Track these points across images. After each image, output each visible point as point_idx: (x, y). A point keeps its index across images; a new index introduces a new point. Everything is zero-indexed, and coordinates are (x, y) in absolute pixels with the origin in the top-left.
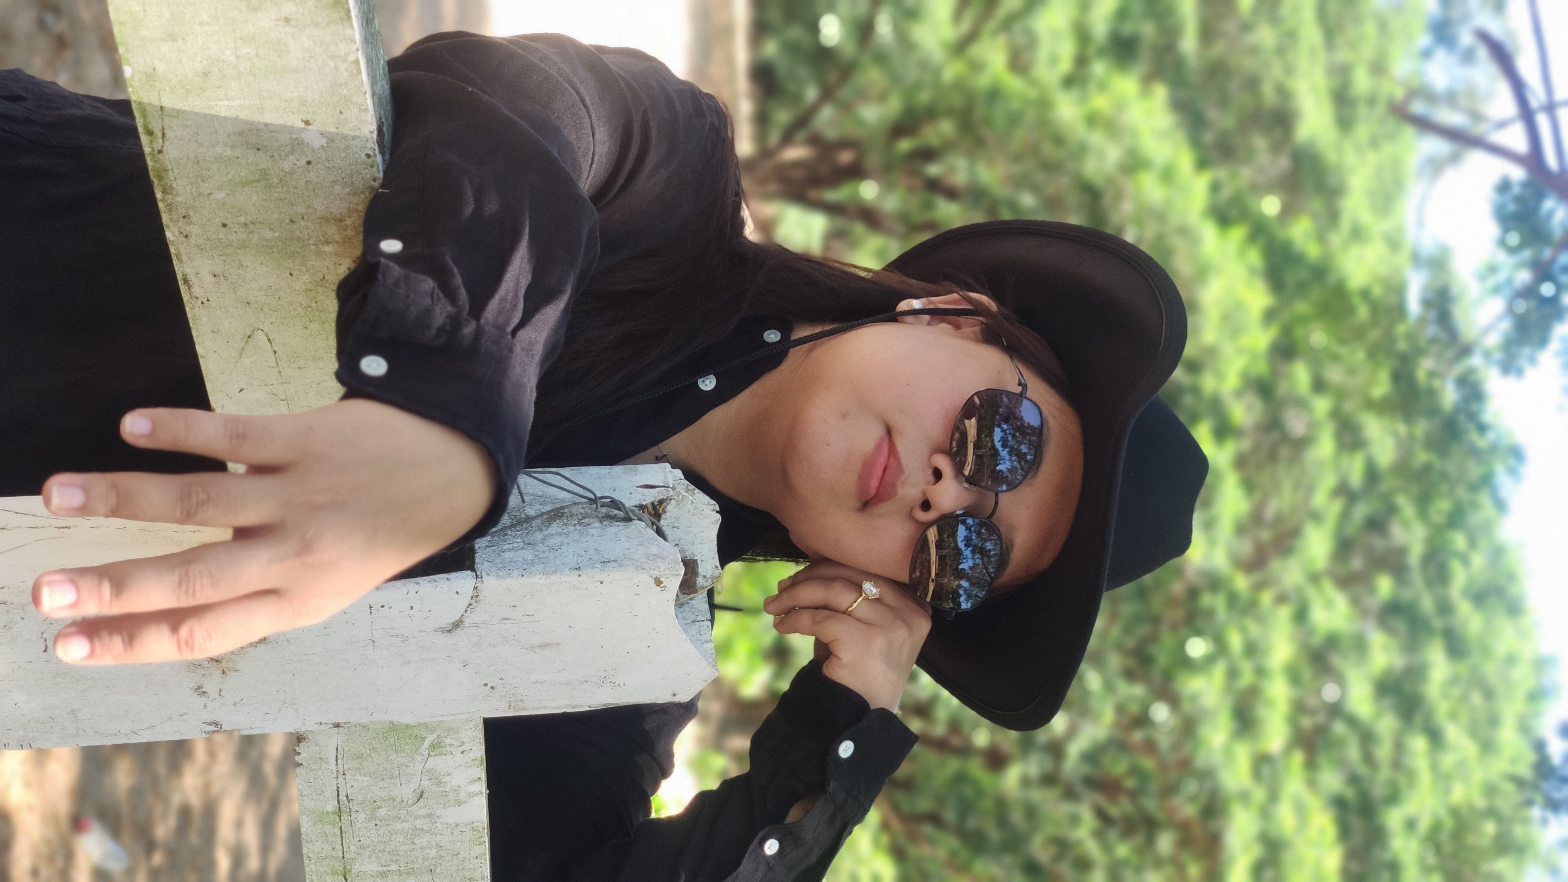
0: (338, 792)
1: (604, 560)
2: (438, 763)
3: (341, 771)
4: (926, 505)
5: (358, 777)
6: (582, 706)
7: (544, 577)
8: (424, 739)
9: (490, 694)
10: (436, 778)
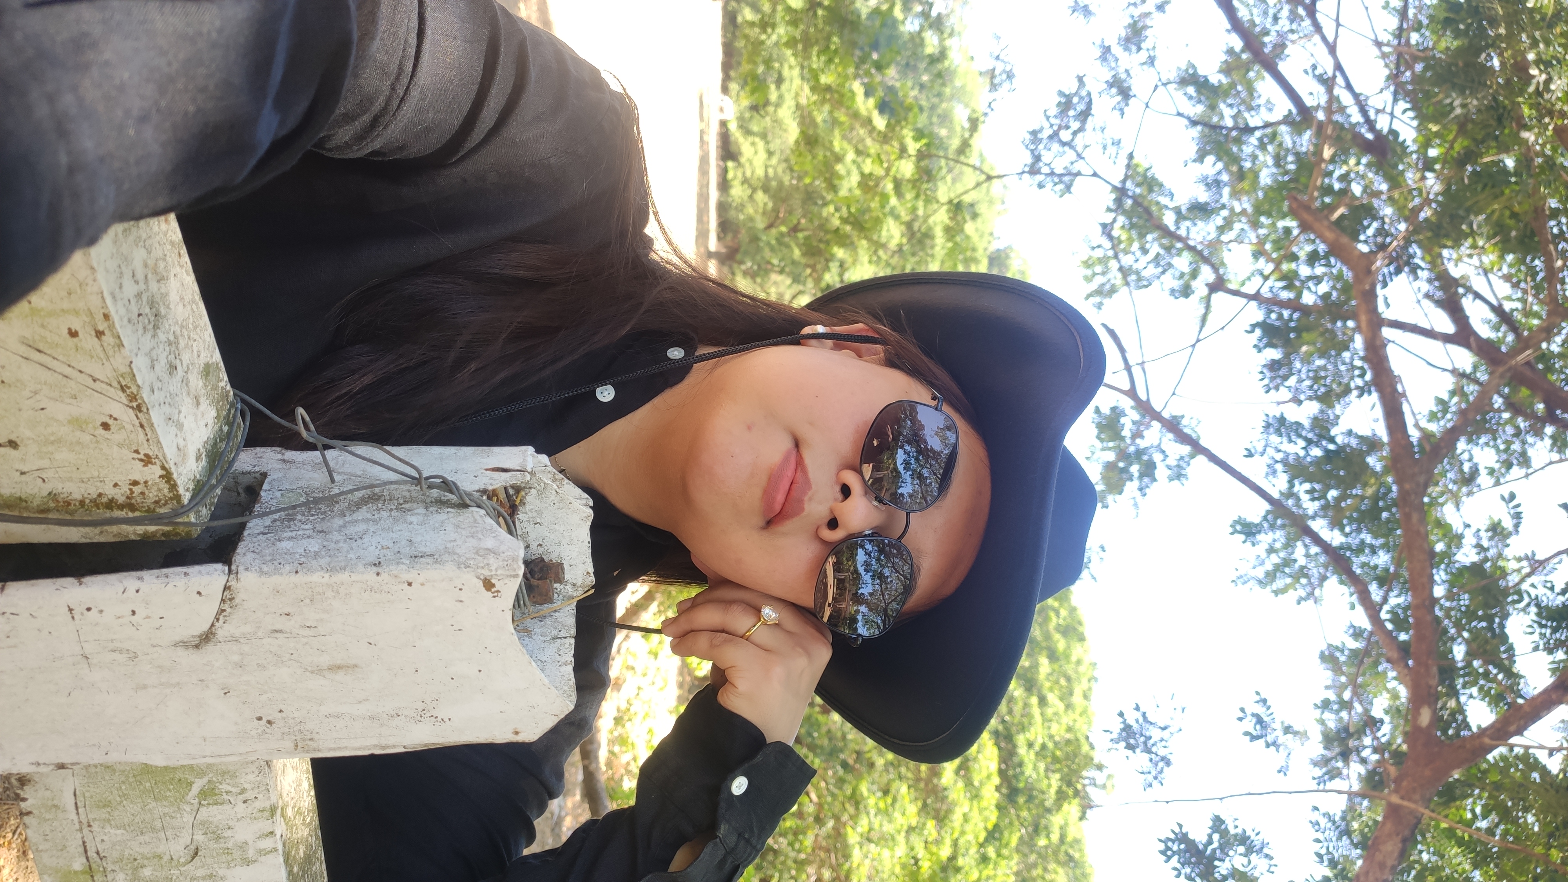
0: (85, 847)
1: (416, 553)
2: (213, 814)
3: (85, 821)
4: (833, 524)
5: (108, 829)
6: (394, 747)
7: (327, 575)
8: (191, 784)
9: (268, 730)
10: (214, 833)
